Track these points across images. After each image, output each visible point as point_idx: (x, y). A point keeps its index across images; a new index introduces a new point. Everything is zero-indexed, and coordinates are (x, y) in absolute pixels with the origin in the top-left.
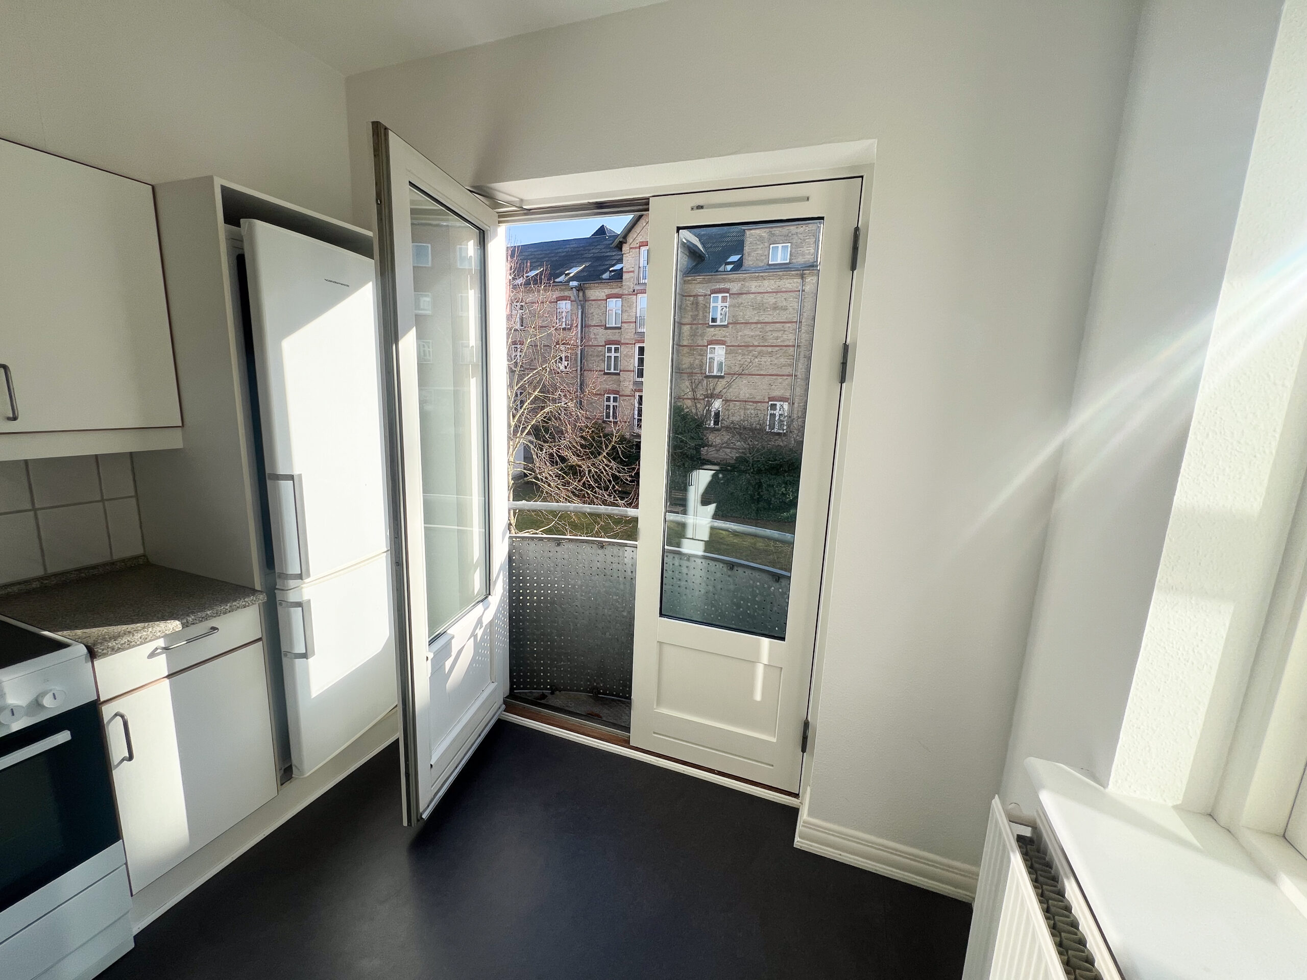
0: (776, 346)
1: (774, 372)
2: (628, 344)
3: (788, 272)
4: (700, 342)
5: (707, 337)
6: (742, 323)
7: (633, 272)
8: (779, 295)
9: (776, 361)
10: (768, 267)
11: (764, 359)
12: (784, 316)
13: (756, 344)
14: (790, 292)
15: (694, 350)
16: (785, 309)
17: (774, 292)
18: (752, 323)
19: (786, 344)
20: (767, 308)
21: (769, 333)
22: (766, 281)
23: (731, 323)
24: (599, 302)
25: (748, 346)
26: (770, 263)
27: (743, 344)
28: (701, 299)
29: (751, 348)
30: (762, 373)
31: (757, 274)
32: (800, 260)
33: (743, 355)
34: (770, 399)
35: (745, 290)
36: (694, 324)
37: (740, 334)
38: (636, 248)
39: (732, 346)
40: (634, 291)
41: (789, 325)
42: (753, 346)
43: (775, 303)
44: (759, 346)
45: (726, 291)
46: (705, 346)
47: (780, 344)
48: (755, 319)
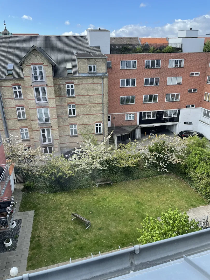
0: (95, 104)
1: (96, 113)
2: (33, 109)
4: (65, 104)
5: (67, 101)
6: (81, 96)
7: (30, 77)
8: (94, 85)
9: (96, 109)
10: (89, 74)
11: (91, 109)
12: (97, 93)
13: (88, 103)
14: (98, 83)
15: (62, 107)
16: (97, 90)
17: (92, 84)
18: (85, 96)
19: (99, 103)
20: (90, 90)
21: (92, 99)
23: (77, 96)
25: (85, 104)
26: (89, 72)
27: (82, 104)
28: (62, 86)
29: (86, 105)
30: (91, 113)
33: (83, 108)
34: (96, 122)
35: (80, 83)
36: (60, 97)
37: (80, 100)
38: (29, 66)
39: (78, 104)
40: (32, 85)
41: (99, 96)
42: (87, 104)
43: (93, 88)
44: (89, 104)
45: (73, 83)
46: (67, 105)
47: (97, 103)
48: (86, 94)
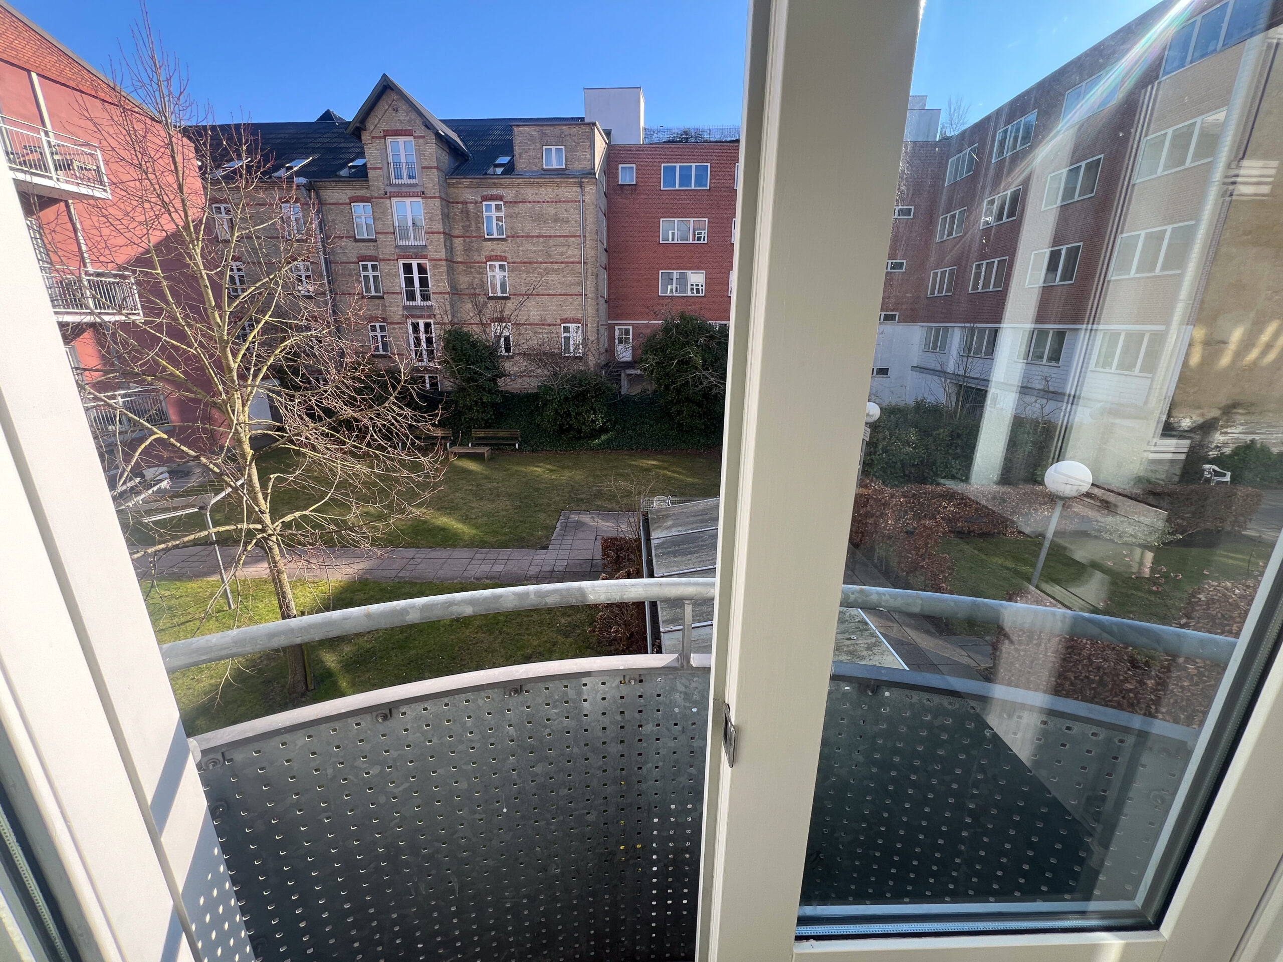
0: (562, 263)
1: (563, 292)
2: (388, 260)
3: (566, 180)
4: (476, 258)
5: (484, 252)
6: (522, 236)
7: (381, 168)
8: (558, 205)
9: (563, 280)
10: (543, 172)
11: (550, 277)
12: (567, 230)
13: (540, 260)
15: (471, 267)
16: (567, 222)
17: (553, 202)
18: (533, 237)
19: (572, 260)
20: (548, 220)
21: (553, 249)
22: (543, 189)
24: (342, 207)
26: (545, 167)
27: (526, 260)
28: (471, 206)
29: (536, 265)
30: (551, 292)
31: (532, 180)
32: (577, 166)
33: (528, 272)
34: (564, 321)
35: (520, 198)
36: (467, 237)
37: (521, 248)
38: (379, 138)
39: (515, 263)
40: (386, 193)
41: (573, 239)
42: (537, 263)
43: (556, 214)
44: (544, 263)
45: (499, 198)
46: (483, 263)
47: (566, 260)
48: (535, 233)
